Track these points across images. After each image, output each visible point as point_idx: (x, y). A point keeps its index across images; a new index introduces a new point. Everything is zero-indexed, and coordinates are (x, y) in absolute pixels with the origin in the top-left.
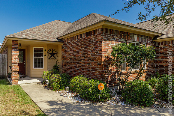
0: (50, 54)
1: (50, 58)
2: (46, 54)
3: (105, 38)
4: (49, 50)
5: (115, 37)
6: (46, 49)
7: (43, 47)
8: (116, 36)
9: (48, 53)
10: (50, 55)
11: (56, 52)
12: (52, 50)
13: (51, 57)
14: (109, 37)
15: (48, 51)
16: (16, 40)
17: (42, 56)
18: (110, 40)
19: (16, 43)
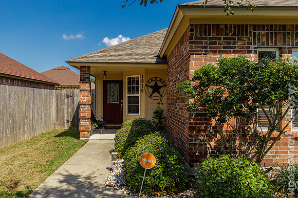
0: (151, 87)
1: (150, 96)
2: (144, 88)
3: (200, 47)
4: (150, 81)
5: (234, 43)
6: (144, 79)
7: (139, 76)
8: (239, 39)
9: (147, 86)
10: (151, 90)
11: (164, 84)
12: (156, 80)
13: (152, 94)
14: (215, 43)
15: (148, 81)
16: (86, 67)
17: (138, 91)
18: (215, 52)
19: (85, 71)
